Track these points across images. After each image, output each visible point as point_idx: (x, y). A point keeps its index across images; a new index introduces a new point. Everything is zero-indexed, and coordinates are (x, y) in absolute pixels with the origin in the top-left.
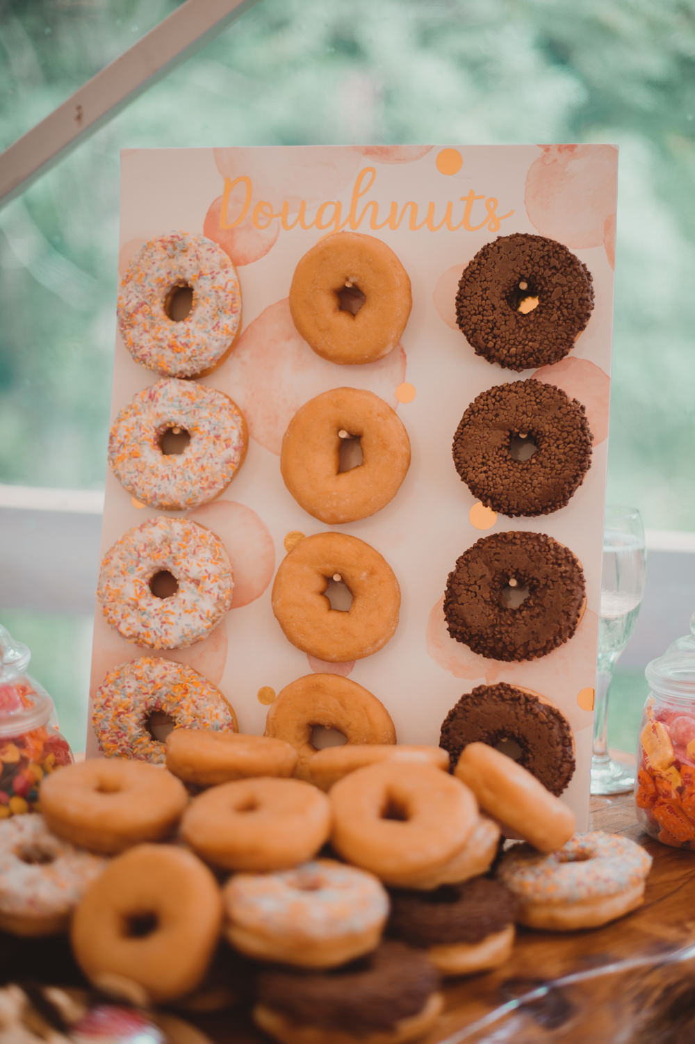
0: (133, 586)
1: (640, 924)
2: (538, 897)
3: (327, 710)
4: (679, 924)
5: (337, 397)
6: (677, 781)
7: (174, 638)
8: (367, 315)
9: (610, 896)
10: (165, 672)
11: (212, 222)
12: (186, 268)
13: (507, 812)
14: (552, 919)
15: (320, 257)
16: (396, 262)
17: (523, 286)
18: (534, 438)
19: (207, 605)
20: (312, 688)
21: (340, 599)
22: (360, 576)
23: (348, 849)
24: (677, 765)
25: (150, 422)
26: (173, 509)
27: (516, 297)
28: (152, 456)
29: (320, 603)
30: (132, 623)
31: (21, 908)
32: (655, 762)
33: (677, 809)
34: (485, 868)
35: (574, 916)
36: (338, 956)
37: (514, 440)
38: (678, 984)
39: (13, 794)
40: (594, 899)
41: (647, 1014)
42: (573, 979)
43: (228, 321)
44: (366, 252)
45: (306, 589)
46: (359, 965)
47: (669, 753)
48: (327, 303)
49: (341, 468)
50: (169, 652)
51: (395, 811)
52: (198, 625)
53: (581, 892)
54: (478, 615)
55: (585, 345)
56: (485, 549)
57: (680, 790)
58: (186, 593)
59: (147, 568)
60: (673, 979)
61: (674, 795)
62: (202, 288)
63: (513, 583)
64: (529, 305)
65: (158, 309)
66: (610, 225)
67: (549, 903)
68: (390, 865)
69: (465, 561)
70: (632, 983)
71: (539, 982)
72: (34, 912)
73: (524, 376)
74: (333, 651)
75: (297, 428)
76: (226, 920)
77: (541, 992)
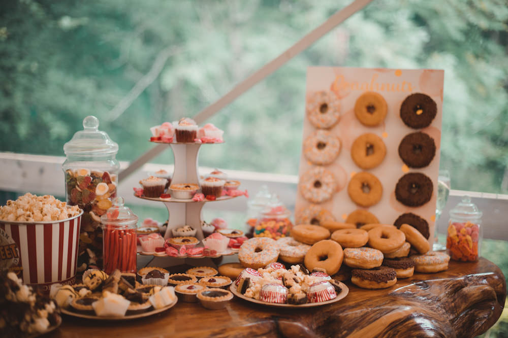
0: (309, 185)
1: (447, 273)
2: (420, 263)
3: (362, 219)
4: (458, 273)
5: (367, 136)
6: (457, 240)
7: (320, 199)
8: (376, 114)
9: (439, 264)
10: (317, 208)
11: (332, 88)
12: (326, 100)
13: (413, 240)
14: (424, 269)
15: (364, 98)
16: (383, 99)
17: (418, 107)
18: (420, 147)
19: (330, 190)
20: (358, 213)
21: (366, 190)
22: (372, 183)
23: (373, 245)
24: (458, 236)
25: (314, 141)
26: (320, 165)
27: (416, 109)
28: (315, 150)
29: (360, 191)
30: (308, 195)
31: (291, 255)
32: (451, 235)
33: (458, 249)
34: (406, 255)
35: (429, 268)
36: (373, 266)
37: (415, 148)
38: (456, 284)
39: (282, 234)
40: (435, 264)
41: (449, 290)
42: (429, 281)
43: (337, 114)
44: (376, 97)
45: (357, 187)
46: (376, 269)
47: (455, 233)
48: (364, 110)
49: (367, 154)
50: (318, 203)
51: (384, 236)
52: (327, 196)
53: (432, 262)
54: (404, 194)
55: (435, 123)
56: (406, 177)
57: (458, 242)
58: (324, 187)
59: (313, 180)
60: (455, 283)
61: (457, 244)
62: (330, 105)
63: (414, 186)
64: (419, 112)
65: (318, 110)
66: (442, 91)
67: (423, 264)
68: (384, 248)
69: (401, 180)
70: (444, 283)
71: (421, 281)
72: (295, 256)
73: (418, 131)
74: (364, 203)
75: (356, 144)
76: (345, 257)
77: (421, 282)
